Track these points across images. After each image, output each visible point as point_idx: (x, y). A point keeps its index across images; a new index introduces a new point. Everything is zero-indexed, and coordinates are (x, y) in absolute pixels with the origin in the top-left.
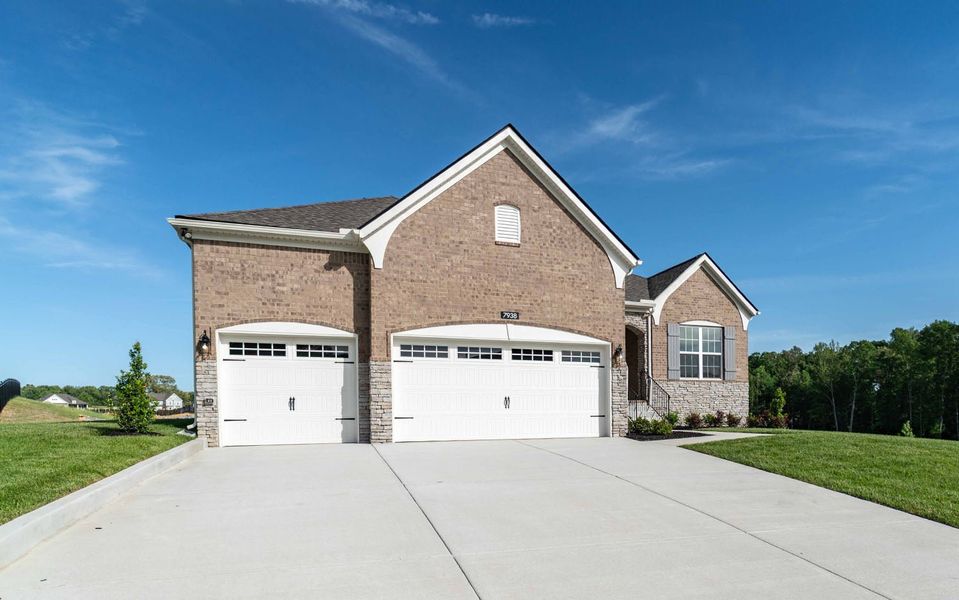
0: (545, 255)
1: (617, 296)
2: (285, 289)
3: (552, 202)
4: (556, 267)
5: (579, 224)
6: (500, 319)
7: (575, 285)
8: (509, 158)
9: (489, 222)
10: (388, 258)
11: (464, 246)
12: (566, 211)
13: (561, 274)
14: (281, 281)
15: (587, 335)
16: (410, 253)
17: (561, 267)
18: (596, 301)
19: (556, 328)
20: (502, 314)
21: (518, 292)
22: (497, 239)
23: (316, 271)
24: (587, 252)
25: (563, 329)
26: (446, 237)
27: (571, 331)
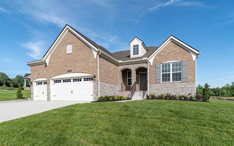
0: (77, 54)
1: (95, 61)
2: (40, 72)
3: (79, 40)
4: (79, 56)
5: (85, 43)
6: (68, 72)
7: (84, 60)
8: (70, 33)
9: (66, 50)
10: (49, 63)
11: (61, 57)
12: (82, 41)
13: (80, 58)
14: (39, 71)
15: (86, 73)
16: (52, 61)
17: (80, 56)
18: (89, 63)
19: (79, 73)
20: (68, 71)
21: (71, 65)
22: (67, 53)
23: (44, 68)
24: (87, 51)
25: (81, 73)
26: (58, 56)
27: (82, 73)
